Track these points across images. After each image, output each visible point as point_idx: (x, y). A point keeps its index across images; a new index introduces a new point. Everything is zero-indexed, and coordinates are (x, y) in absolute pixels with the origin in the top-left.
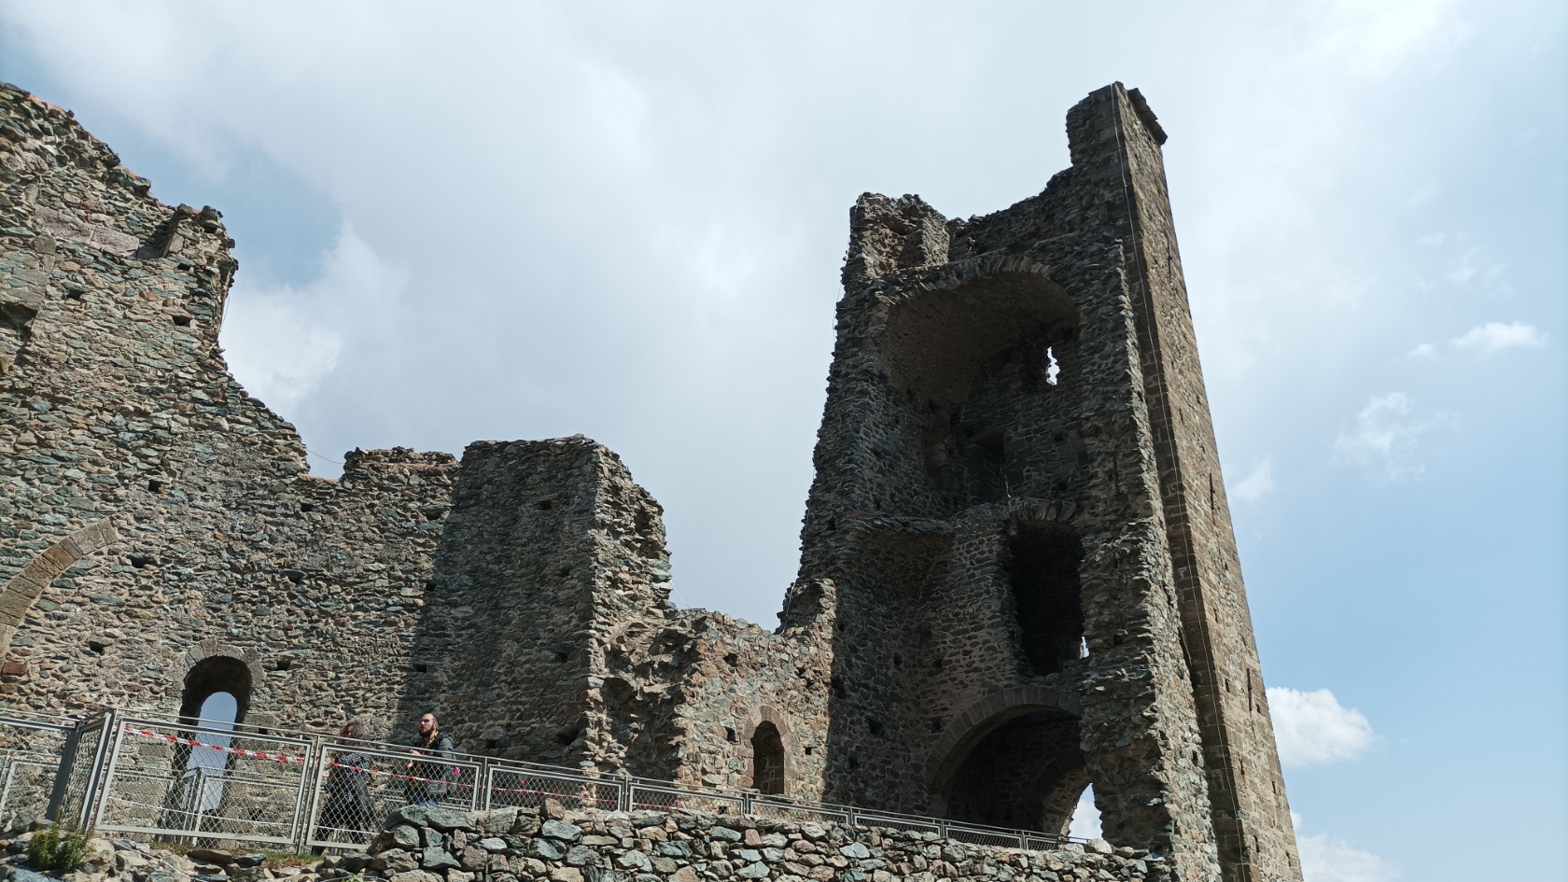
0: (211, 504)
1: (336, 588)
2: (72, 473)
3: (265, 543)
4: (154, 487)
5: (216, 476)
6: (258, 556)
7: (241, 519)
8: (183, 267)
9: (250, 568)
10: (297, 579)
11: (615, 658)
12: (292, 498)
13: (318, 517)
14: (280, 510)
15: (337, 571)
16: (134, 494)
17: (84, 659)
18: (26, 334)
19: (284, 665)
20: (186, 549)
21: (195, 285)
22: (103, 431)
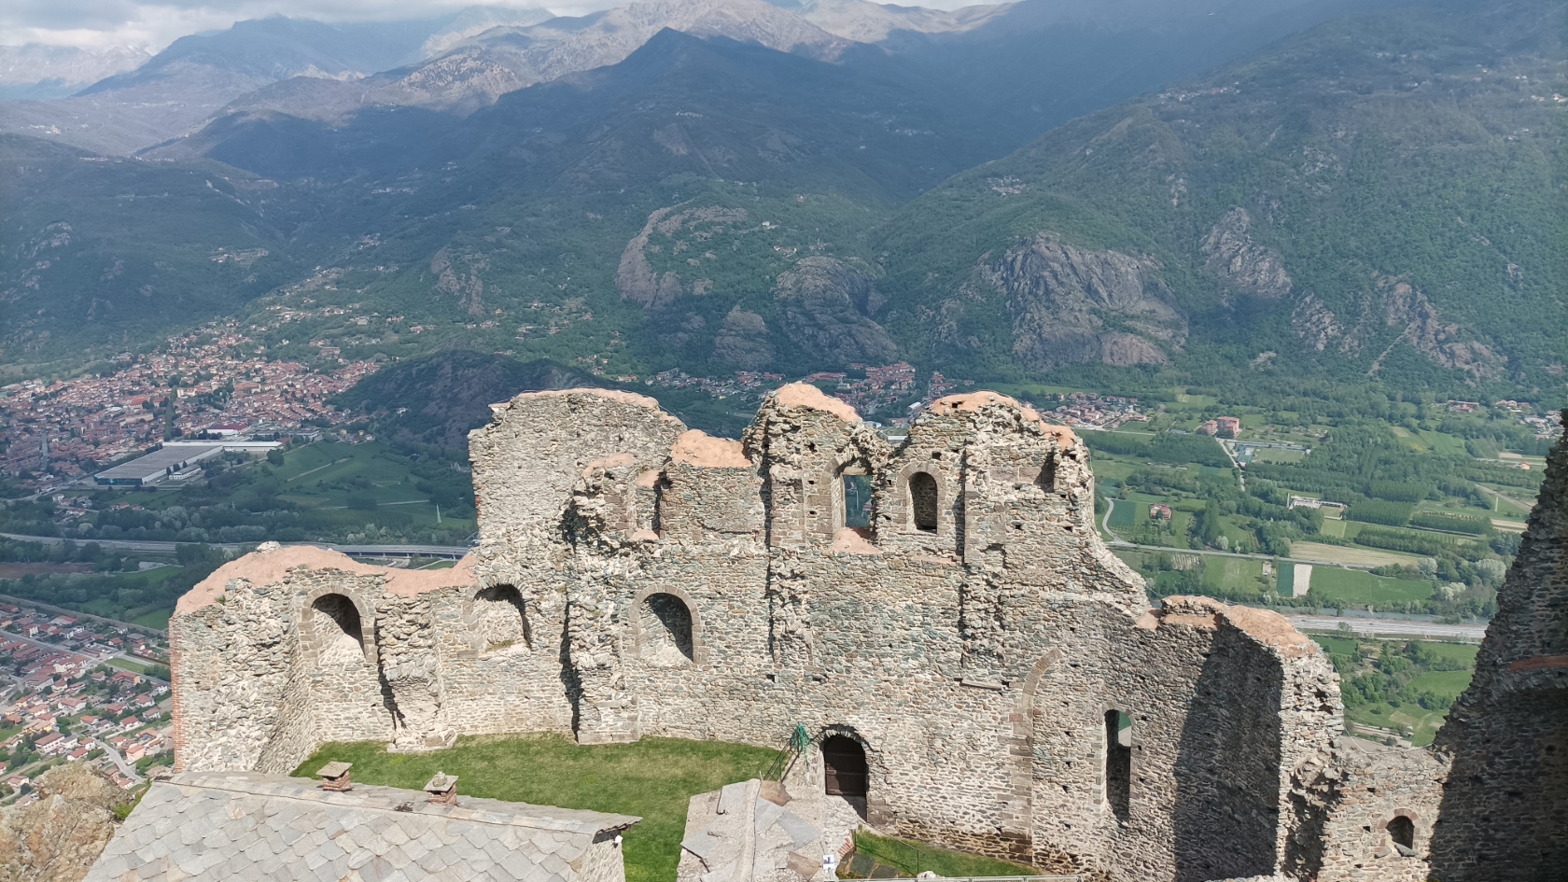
0: (1099, 637)
1: (1161, 687)
2: (1037, 627)
3: (1126, 658)
4: (1072, 629)
5: (1098, 623)
6: (1124, 665)
7: (1115, 646)
8: (1063, 496)
9: (1122, 670)
10: (1143, 678)
11: (1296, 782)
12: (1136, 636)
13: (1148, 649)
14: (1130, 643)
15: (1161, 678)
16: (1065, 634)
17: (1062, 709)
18: (1004, 553)
19: (1144, 718)
20: (1093, 659)
21: (1071, 505)
22: (1045, 604)
